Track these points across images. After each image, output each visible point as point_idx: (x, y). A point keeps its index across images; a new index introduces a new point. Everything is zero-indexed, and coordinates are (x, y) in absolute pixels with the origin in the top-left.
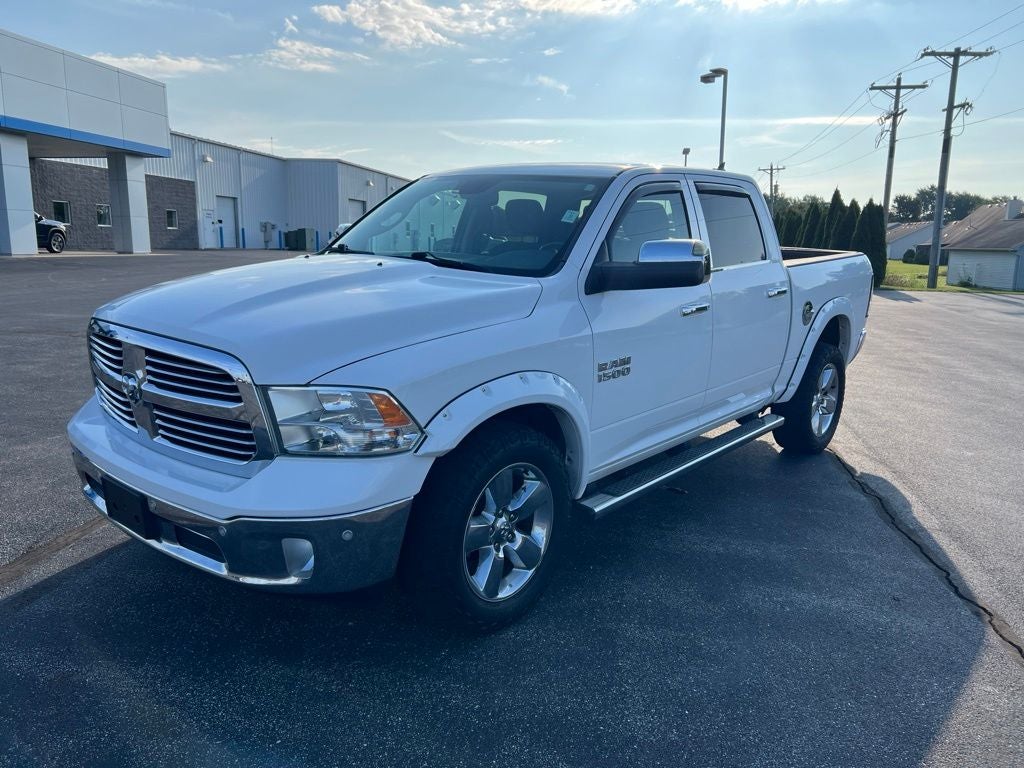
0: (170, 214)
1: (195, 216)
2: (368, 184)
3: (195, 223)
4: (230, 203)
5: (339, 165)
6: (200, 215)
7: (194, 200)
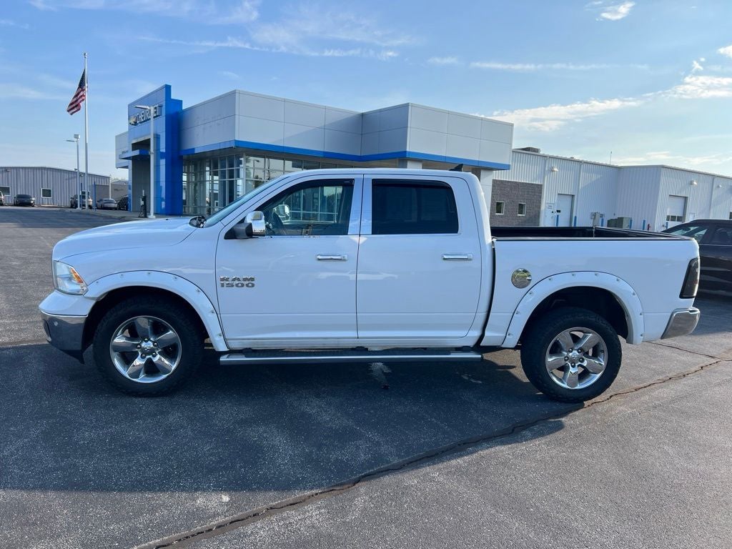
0: (521, 206)
1: (540, 208)
2: (691, 183)
3: (539, 213)
4: (569, 199)
5: (663, 170)
6: (543, 207)
7: (540, 197)
